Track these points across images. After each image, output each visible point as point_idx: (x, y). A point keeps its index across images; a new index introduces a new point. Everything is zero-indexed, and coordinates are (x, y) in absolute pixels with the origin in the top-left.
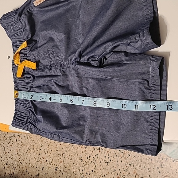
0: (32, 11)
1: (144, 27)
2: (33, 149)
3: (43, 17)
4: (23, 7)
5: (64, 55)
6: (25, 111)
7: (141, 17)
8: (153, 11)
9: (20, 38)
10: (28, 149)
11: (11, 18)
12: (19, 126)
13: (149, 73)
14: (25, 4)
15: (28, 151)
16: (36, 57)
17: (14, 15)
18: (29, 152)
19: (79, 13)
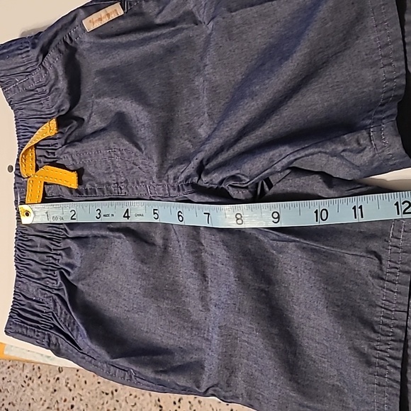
0: (76, 43)
1: (381, 112)
2: (39, 378)
3: (102, 59)
4: (55, 30)
5: (156, 164)
6: (42, 297)
7: (369, 85)
8: (404, 71)
9: (39, 109)
10: (27, 377)
11: (20, 56)
12: (26, 336)
13: (386, 238)
14: (60, 25)
15: (25, 382)
16: (78, 161)
17: (27, 49)
18: (28, 385)
19: (202, 59)
